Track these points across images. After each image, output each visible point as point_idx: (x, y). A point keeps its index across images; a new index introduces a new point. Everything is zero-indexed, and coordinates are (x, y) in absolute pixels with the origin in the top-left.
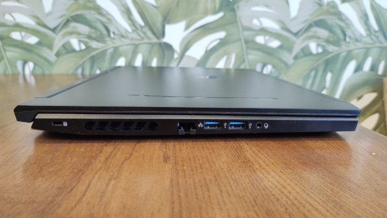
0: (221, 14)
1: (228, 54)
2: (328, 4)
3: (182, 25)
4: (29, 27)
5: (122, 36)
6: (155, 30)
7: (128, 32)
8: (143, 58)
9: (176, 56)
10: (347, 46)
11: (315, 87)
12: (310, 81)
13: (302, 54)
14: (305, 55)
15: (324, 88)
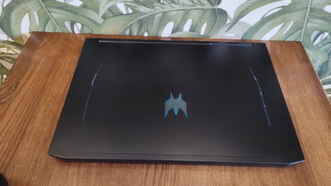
8: (193, 22)
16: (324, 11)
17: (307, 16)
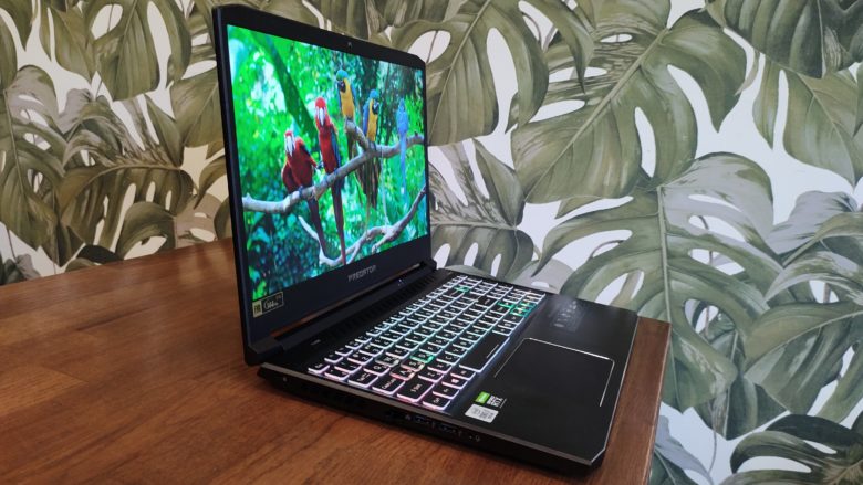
0: (628, 199)
1: (631, 271)
3: (555, 206)
5: (453, 211)
6: (506, 209)
7: (463, 206)
8: (480, 250)
9: (535, 257)
11: (812, 371)
12: (803, 356)
13: (790, 299)
14: (798, 302)
15: (835, 376)
16: (690, 258)
17: (665, 265)
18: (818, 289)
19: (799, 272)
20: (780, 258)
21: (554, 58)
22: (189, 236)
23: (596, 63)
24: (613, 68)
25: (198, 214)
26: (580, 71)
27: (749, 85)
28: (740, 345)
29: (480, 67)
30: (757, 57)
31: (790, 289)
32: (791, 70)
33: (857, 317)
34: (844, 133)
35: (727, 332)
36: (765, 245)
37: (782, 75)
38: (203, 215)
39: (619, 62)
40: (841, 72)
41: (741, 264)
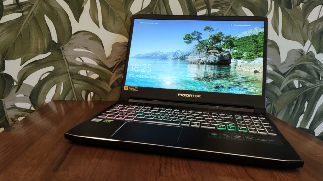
2: (307, 53)
4: (93, 66)
10: (320, 83)
11: (296, 112)
12: (293, 108)
13: (288, 89)
14: (290, 89)
15: (303, 112)
18: (296, 83)
19: (290, 78)
20: (284, 75)
21: (198, 5)
22: (14, 107)
23: (215, 7)
24: (222, 9)
25: (18, 96)
26: (209, 10)
27: (269, 13)
28: (273, 107)
29: (167, 10)
30: (271, 2)
31: (288, 85)
32: (282, 6)
33: (308, 91)
34: (300, 28)
35: (269, 104)
36: (279, 71)
37: (280, 8)
38: (23, 95)
39: (224, 6)
40: (297, 7)
41: (272, 79)
